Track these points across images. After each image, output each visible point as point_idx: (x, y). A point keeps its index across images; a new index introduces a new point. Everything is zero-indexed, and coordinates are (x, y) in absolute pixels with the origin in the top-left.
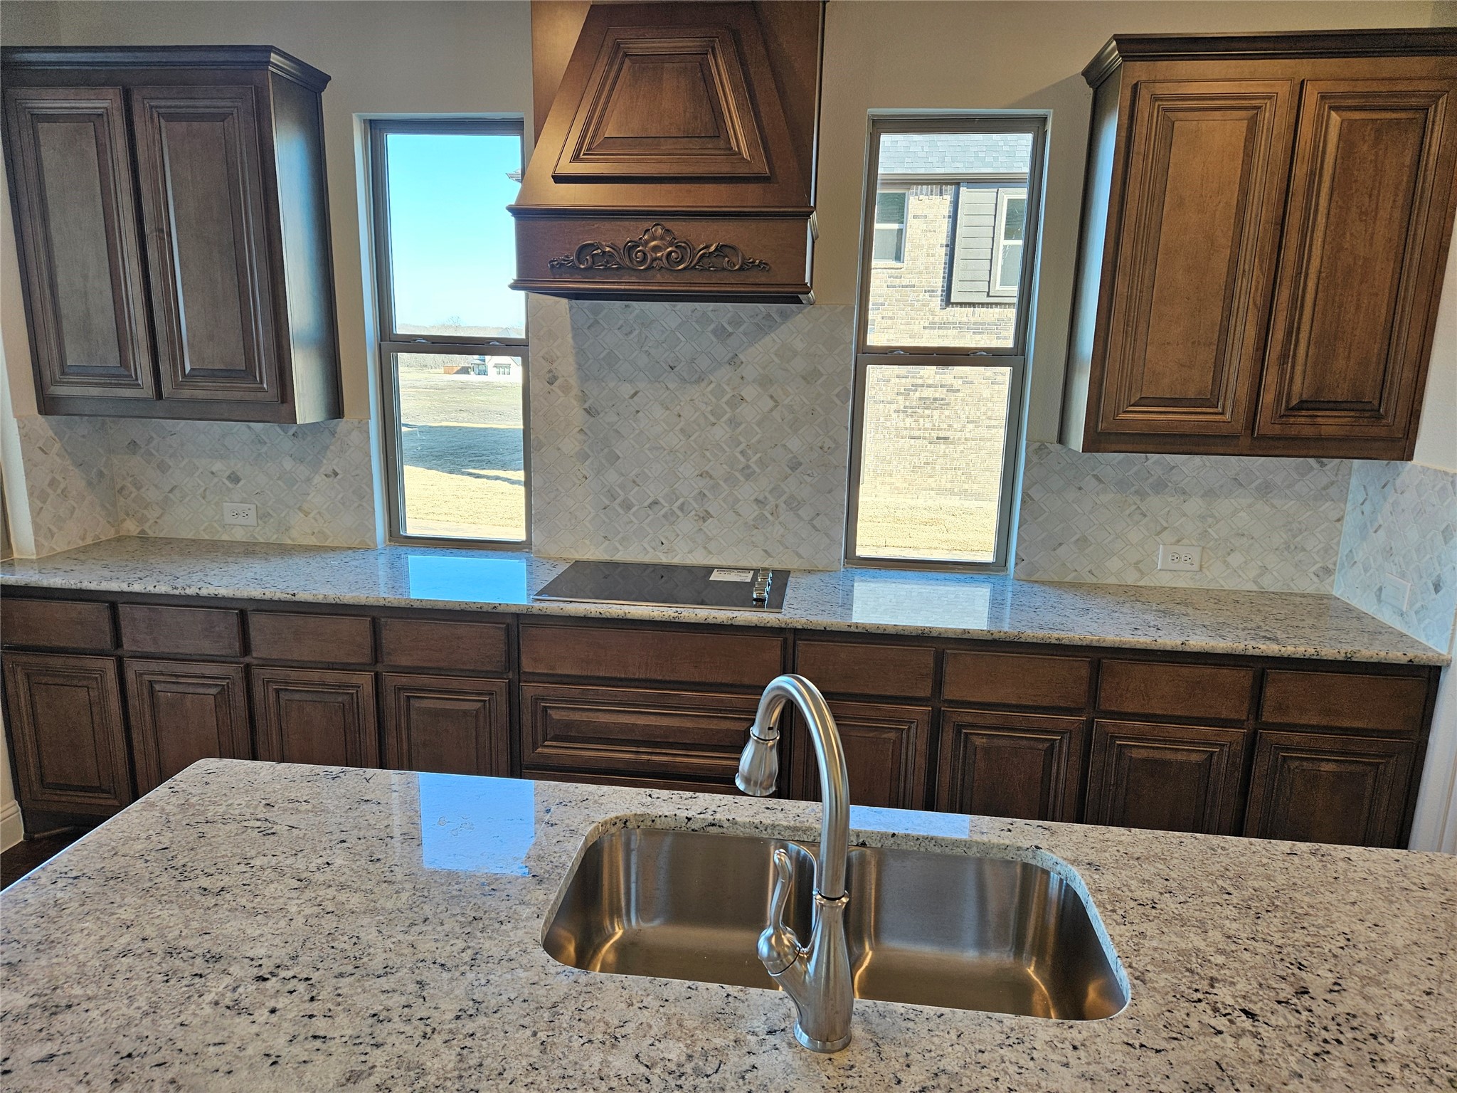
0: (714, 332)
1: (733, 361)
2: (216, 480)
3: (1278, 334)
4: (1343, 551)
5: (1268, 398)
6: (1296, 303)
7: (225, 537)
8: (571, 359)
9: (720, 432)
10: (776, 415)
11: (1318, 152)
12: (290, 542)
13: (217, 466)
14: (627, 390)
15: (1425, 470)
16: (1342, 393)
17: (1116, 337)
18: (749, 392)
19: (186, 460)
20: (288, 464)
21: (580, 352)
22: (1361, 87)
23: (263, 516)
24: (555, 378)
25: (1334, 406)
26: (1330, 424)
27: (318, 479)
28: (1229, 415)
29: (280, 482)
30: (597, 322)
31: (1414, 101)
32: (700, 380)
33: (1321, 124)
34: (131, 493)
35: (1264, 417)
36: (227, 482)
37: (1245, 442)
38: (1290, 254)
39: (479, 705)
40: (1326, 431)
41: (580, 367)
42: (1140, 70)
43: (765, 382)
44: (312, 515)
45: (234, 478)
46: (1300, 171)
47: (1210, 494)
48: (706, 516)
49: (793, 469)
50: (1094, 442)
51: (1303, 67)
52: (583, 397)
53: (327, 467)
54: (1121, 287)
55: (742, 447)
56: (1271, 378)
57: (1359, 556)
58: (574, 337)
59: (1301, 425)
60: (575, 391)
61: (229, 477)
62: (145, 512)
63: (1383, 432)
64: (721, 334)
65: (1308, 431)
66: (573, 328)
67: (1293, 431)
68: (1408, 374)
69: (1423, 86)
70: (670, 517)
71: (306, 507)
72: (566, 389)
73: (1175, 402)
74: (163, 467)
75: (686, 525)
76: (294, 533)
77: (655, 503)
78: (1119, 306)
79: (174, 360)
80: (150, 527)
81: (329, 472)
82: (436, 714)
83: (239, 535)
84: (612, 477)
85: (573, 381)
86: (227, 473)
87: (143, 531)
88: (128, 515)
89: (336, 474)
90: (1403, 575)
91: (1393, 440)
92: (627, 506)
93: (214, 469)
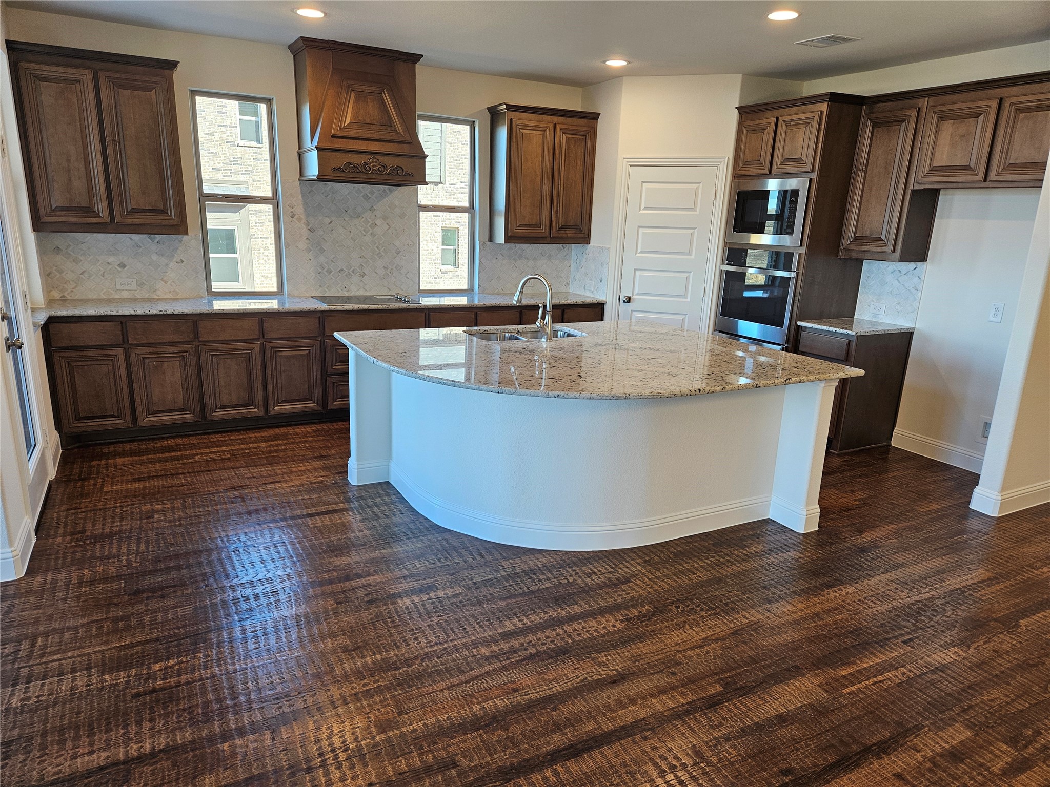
0: (363, 196)
1: (372, 209)
2: (110, 267)
3: (555, 204)
4: (572, 277)
5: (554, 225)
6: (558, 195)
7: (117, 297)
8: (301, 207)
9: (368, 238)
10: (390, 231)
11: (561, 147)
12: (156, 297)
13: (111, 259)
14: (327, 220)
15: (594, 247)
16: (571, 223)
17: (511, 204)
18: (379, 222)
19: (91, 257)
20: (154, 257)
21: (305, 204)
22: (570, 127)
23: (141, 285)
24: (295, 215)
25: (570, 227)
26: (570, 233)
27: (171, 265)
28: (544, 230)
29: (150, 267)
30: (312, 191)
31: (583, 133)
32: (358, 217)
33: (561, 137)
34: (56, 275)
35: (553, 231)
36: (118, 268)
37: (548, 239)
38: (556, 178)
39: (307, 351)
40: (569, 235)
41: (305, 210)
42: (512, 115)
43: (385, 218)
44: (169, 282)
45: (123, 266)
46: (557, 152)
47: (535, 259)
48: (363, 275)
49: (398, 254)
50: (508, 239)
51: (556, 119)
52: (308, 224)
53: (177, 258)
54: (512, 187)
55: (377, 245)
56: (554, 219)
57: (577, 277)
58: (302, 197)
59: (562, 234)
60: (304, 221)
61: (119, 265)
62: (65, 286)
63: (582, 235)
64: (366, 197)
65: (565, 235)
66: (302, 193)
67: (560, 236)
68: (587, 218)
69: (585, 129)
70: (349, 276)
71: (165, 278)
72: (299, 220)
73: (529, 226)
74: (76, 261)
75: (355, 279)
76: (159, 293)
77: (342, 270)
78: (512, 192)
79: (122, 202)
80: (68, 294)
81: (179, 260)
82: (289, 357)
83: (125, 295)
84: (322, 259)
85: (303, 217)
86: (119, 263)
87: (63, 296)
88: (53, 288)
89: (182, 261)
90: (591, 280)
91: (585, 238)
92: (329, 272)
93: (109, 261)
